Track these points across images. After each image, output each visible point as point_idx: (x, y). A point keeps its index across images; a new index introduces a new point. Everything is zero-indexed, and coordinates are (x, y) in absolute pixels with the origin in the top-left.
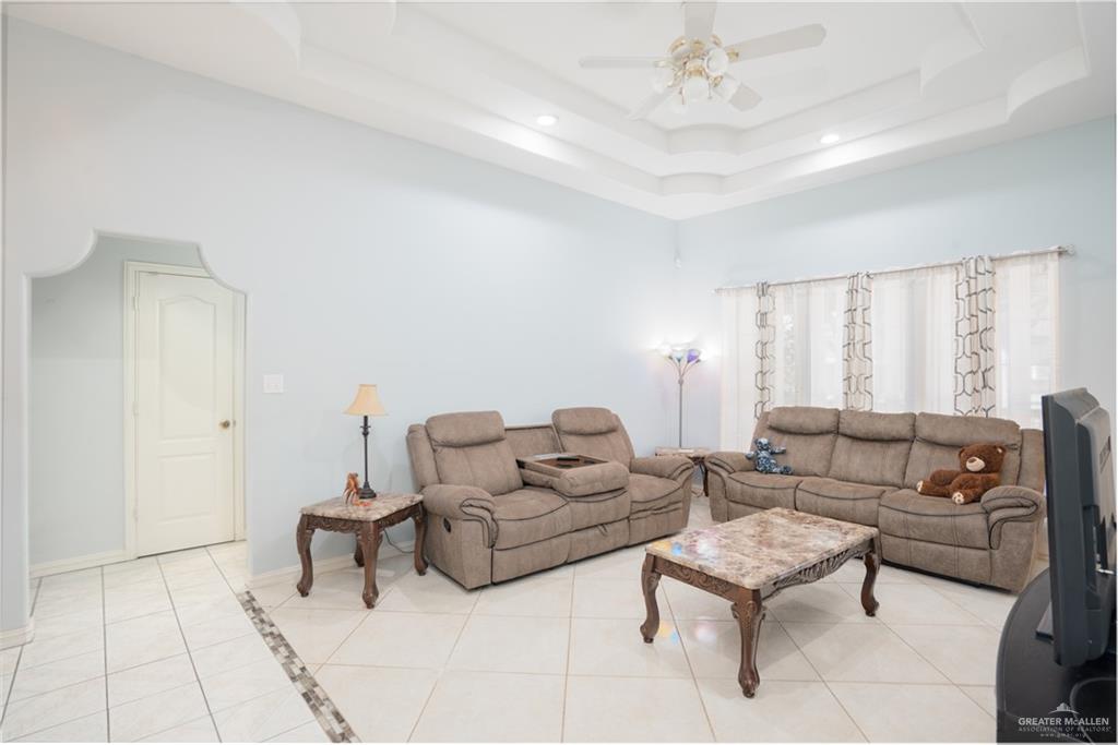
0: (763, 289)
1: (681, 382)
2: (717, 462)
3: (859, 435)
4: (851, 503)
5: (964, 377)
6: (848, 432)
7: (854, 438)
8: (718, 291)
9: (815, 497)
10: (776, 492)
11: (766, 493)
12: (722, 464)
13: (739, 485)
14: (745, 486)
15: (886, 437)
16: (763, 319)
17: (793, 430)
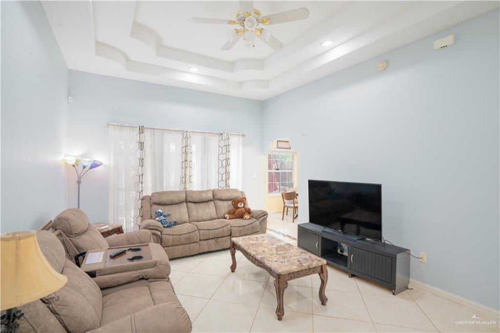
0: (141, 130)
1: (79, 182)
2: (154, 228)
3: (196, 201)
4: (222, 229)
5: (222, 175)
6: (192, 200)
7: (195, 203)
8: (108, 125)
9: (208, 231)
10: (190, 234)
11: (186, 236)
12: (156, 228)
13: (171, 237)
14: (175, 236)
15: (206, 200)
16: (141, 145)
17: (167, 203)
